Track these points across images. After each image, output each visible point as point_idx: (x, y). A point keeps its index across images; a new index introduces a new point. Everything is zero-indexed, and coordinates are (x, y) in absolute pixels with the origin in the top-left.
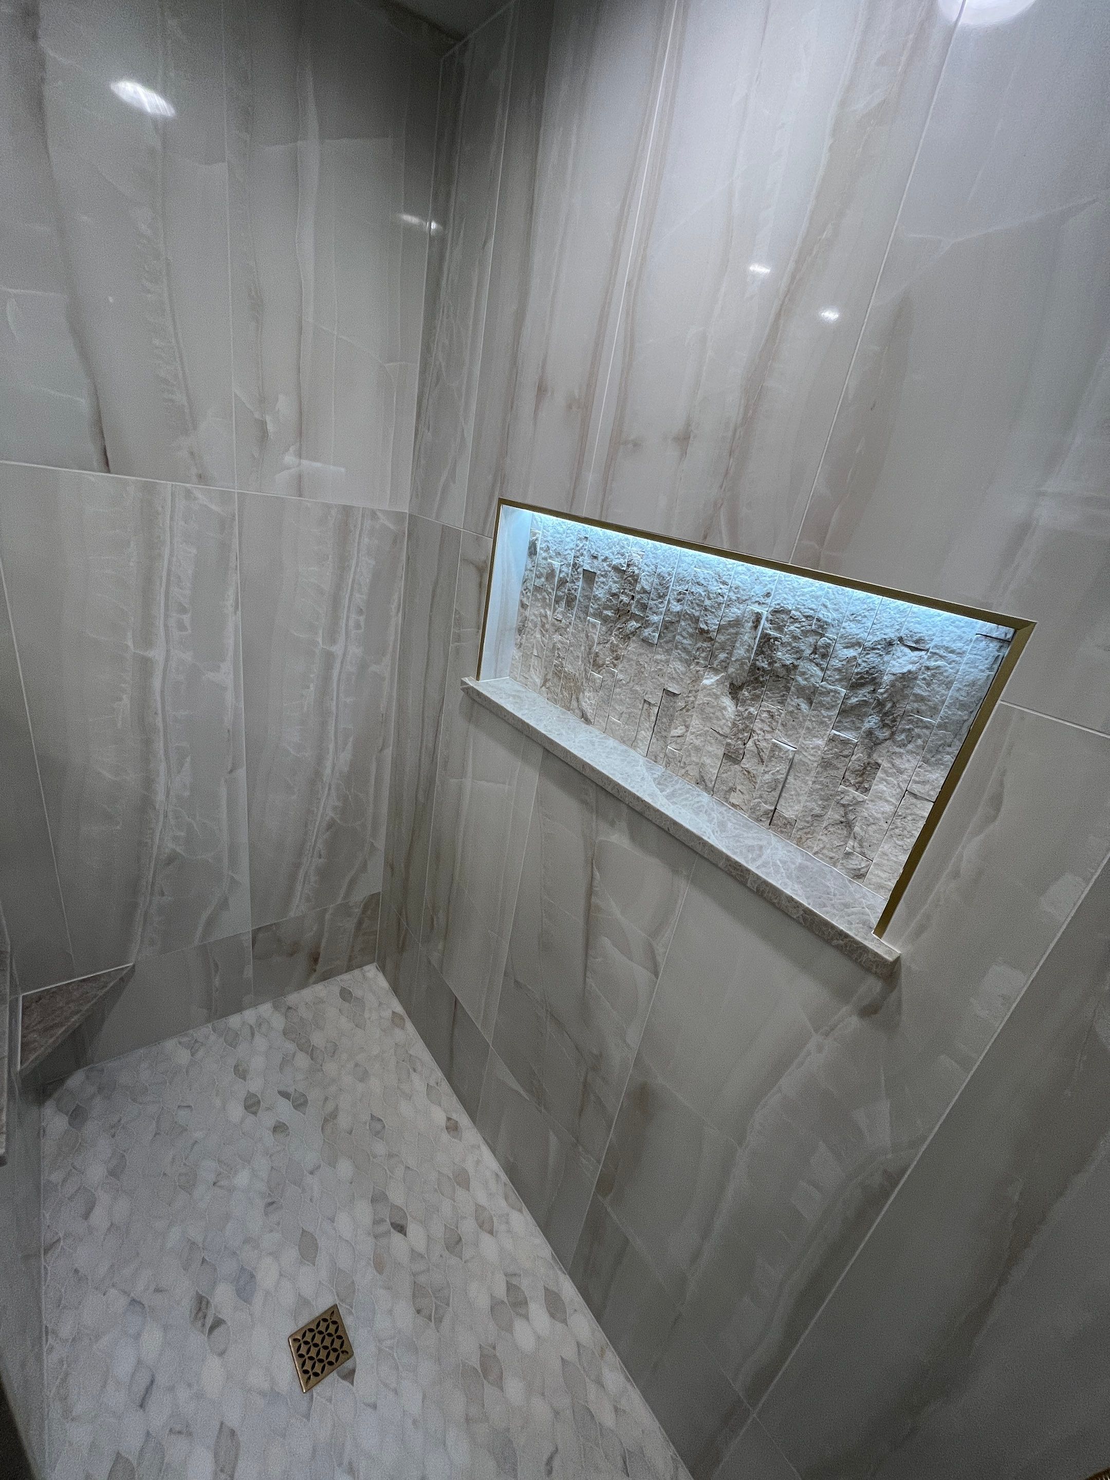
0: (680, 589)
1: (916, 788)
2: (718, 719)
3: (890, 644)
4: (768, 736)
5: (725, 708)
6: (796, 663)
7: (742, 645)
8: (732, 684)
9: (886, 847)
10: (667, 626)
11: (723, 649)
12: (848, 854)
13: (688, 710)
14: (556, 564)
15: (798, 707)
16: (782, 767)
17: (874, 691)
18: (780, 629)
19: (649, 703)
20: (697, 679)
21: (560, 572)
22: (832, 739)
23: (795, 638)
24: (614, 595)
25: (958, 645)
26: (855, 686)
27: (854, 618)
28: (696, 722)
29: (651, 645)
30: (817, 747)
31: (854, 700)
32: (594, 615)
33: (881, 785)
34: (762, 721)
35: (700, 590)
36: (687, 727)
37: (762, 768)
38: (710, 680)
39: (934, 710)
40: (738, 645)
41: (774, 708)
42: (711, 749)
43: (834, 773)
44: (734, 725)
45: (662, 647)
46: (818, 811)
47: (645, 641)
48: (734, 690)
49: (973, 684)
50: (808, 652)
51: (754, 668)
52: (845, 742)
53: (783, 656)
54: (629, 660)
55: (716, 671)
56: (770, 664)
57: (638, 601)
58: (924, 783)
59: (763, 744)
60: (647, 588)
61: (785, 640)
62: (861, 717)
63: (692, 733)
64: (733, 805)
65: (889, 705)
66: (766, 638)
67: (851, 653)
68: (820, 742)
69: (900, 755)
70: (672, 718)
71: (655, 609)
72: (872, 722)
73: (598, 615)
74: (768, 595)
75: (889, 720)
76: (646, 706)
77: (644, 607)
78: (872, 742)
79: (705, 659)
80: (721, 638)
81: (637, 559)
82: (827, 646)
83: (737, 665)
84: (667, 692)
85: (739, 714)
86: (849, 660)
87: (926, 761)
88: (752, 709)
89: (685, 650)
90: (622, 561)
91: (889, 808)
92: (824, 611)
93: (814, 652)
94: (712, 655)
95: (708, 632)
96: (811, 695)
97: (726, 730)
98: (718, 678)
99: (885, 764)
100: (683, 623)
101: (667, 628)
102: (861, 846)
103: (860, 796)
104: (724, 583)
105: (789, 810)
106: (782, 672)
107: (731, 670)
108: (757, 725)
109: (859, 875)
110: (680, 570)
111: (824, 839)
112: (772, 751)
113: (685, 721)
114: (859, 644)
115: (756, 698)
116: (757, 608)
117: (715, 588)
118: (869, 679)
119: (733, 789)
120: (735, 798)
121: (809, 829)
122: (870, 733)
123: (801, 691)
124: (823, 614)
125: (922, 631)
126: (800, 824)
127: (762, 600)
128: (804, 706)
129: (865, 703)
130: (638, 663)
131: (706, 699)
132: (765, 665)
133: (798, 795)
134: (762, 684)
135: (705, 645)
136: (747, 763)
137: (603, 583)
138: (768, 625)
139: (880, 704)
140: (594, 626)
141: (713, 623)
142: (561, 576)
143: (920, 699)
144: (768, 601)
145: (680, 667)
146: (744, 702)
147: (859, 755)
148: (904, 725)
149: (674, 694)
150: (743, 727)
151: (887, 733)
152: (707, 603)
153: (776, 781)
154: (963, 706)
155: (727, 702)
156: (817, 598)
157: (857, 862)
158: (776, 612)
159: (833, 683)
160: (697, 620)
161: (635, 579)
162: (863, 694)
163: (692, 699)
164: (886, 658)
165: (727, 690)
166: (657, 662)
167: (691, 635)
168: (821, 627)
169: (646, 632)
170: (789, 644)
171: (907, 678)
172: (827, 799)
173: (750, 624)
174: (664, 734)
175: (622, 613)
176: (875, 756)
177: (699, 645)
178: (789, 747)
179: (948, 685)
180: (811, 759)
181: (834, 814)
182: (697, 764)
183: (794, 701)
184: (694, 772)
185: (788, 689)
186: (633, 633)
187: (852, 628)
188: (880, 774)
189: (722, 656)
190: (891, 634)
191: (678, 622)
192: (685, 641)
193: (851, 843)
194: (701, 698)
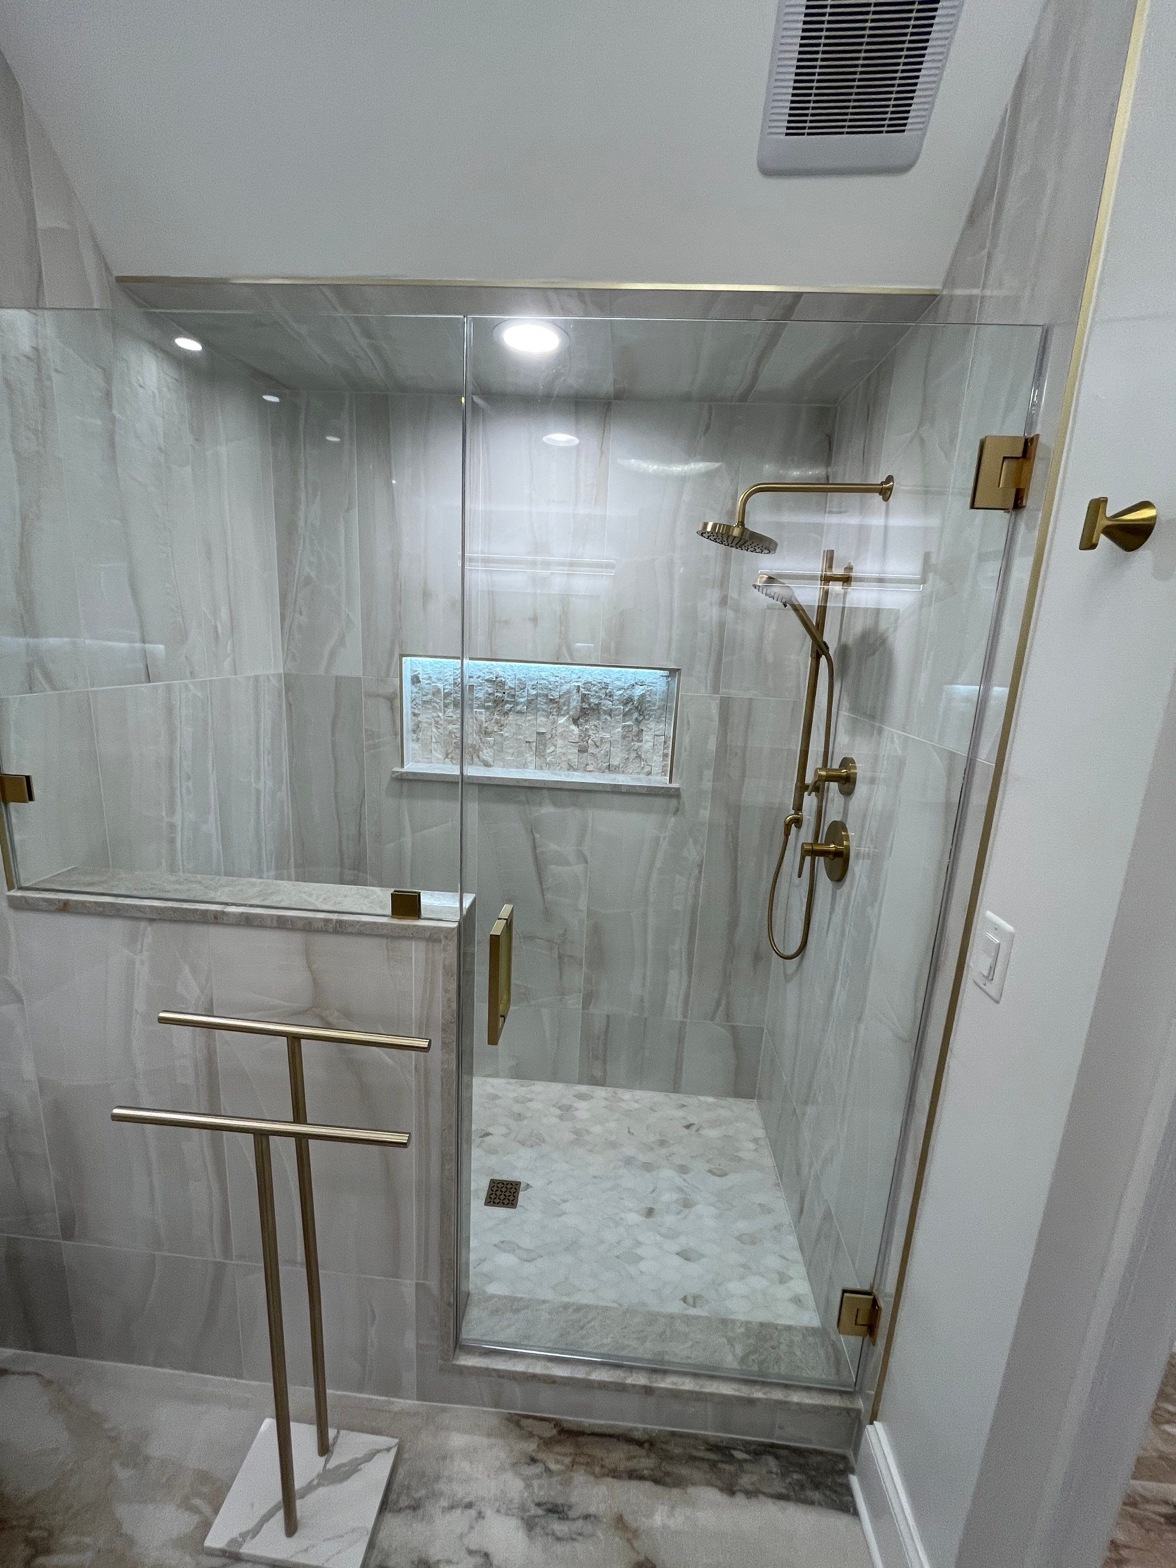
0: (533, 683)
1: (657, 733)
2: (571, 736)
3: (633, 685)
4: (597, 735)
5: (573, 730)
6: (600, 702)
7: (574, 700)
8: (573, 719)
9: (655, 758)
10: (529, 702)
11: (564, 705)
12: (643, 768)
13: (554, 738)
14: (440, 685)
15: (606, 719)
16: (608, 745)
17: (633, 704)
18: (588, 690)
19: (529, 742)
20: (554, 722)
21: (444, 689)
22: (623, 727)
23: (596, 692)
24: (490, 694)
25: (654, 681)
26: (625, 704)
27: (618, 679)
28: (560, 742)
29: (523, 713)
30: (619, 732)
31: (627, 709)
32: (478, 708)
33: (647, 737)
34: (593, 730)
35: (545, 682)
36: (556, 746)
37: (598, 750)
38: (562, 720)
39: (654, 704)
40: (571, 701)
41: (596, 723)
42: (570, 751)
43: (628, 739)
44: (580, 736)
45: (529, 712)
46: (627, 756)
47: (519, 712)
48: (575, 721)
49: (663, 692)
50: (603, 696)
51: (582, 709)
52: (629, 726)
53: (594, 701)
54: (510, 725)
55: (564, 715)
56: (589, 705)
57: (508, 694)
58: (659, 730)
59: (595, 740)
60: (513, 686)
61: (593, 693)
62: (631, 715)
63: (559, 747)
64: (590, 771)
65: (640, 707)
66: (585, 695)
67: (621, 692)
68: (620, 730)
69: (648, 723)
70: (545, 745)
71: (520, 695)
72: (636, 715)
73: (483, 707)
74: (579, 677)
75: (641, 713)
76: (527, 744)
77: (514, 696)
78: (638, 721)
79: (556, 711)
80: (562, 701)
81: (501, 673)
82: (610, 692)
83: (574, 710)
84: (538, 733)
85: (581, 730)
86: (621, 695)
87: (658, 722)
88: (586, 726)
89: (544, 710)
90: (492, 676)
91: (651, 744)
92: (605, 679)
93: (606, 695)
94: (559, 709)
95: (554, 699)
96: (610, 713)
97: (577, 740)
98: (566, 718)
99: (645, 729)
100: (539, 698)
101: (530, 703)
102: (646, 762)
103: (640, 744)
104: (556, 676)
105: (615, 762)
106: (595, 707)
107: (571, 713)
108: (591, 732)
109: (649, 773)
110: (530, 675)
111: (632, 767)
112: (601, 740)
113: (553, 743)
114: (622, 688)
115: (587, 721)
116: (577, 684)
117: (552, 679)
118: (629, 700)
119: (587, 765)
120: (590, 768)
121: (626, 765)
122: (637, 719)
123: (605, 712)
124: (605, 680)
125: (642, 679)
126: (621, 766)
127: (577, 680)
128: (609, 718)
129: (631, 709)
130: (517, 725)
131: (562, 729)
132: (587, 706)
133: (617, 754)
134: (588, 714)
135: (554, 705)
136: (590, 750)
137: (481, 689)
138: (583, 690)
139: (637, 708)
140: (481, 713)
141: (556, 695)
142: (446, 691)
143: (649, 702)
144: (580, 680)
145: (544, 719)
146: (581, 725)
147: (635, 729)
148: (646, 713)
149: (543, 733)
150: (585, 736)
151: (642, 717)
152: (550, 686)
153: (607, 752)
154: (662, 700)
155: (573, 727)
156: (600, 675)
157: (647, 769)
158: (585, 684)
159: (617, 705)
160: (547, 696)
161: (504, 684)
162: (629, 706)
163: (554, 732)
164: (633, 691)
165: (571, 722)
166: (529, 721)
167: (546, 703)
168: (607, 684)
169: (519, 708)
170: (595, 695)
171: (643, 696)
172: (629, 750)
173: (575, 691)
174: (542, 754)
175: (498, 702)
176: (640, 727)
177: (551, 706)
178: (608, 736)
179: (656, 695)
180: (617, 737)
181: (633, 755)
182: (565, 761)
183: (604, 717)
184: (565, 765)
185: (599, 713)
186: (510, 710)
187: (618, 683)
188: (644, 733)
189: (565, 708)
190: (633, 682)
191: (537, 699)
192: (543, 707)
193: (642, 763)
194: (560, 730)
